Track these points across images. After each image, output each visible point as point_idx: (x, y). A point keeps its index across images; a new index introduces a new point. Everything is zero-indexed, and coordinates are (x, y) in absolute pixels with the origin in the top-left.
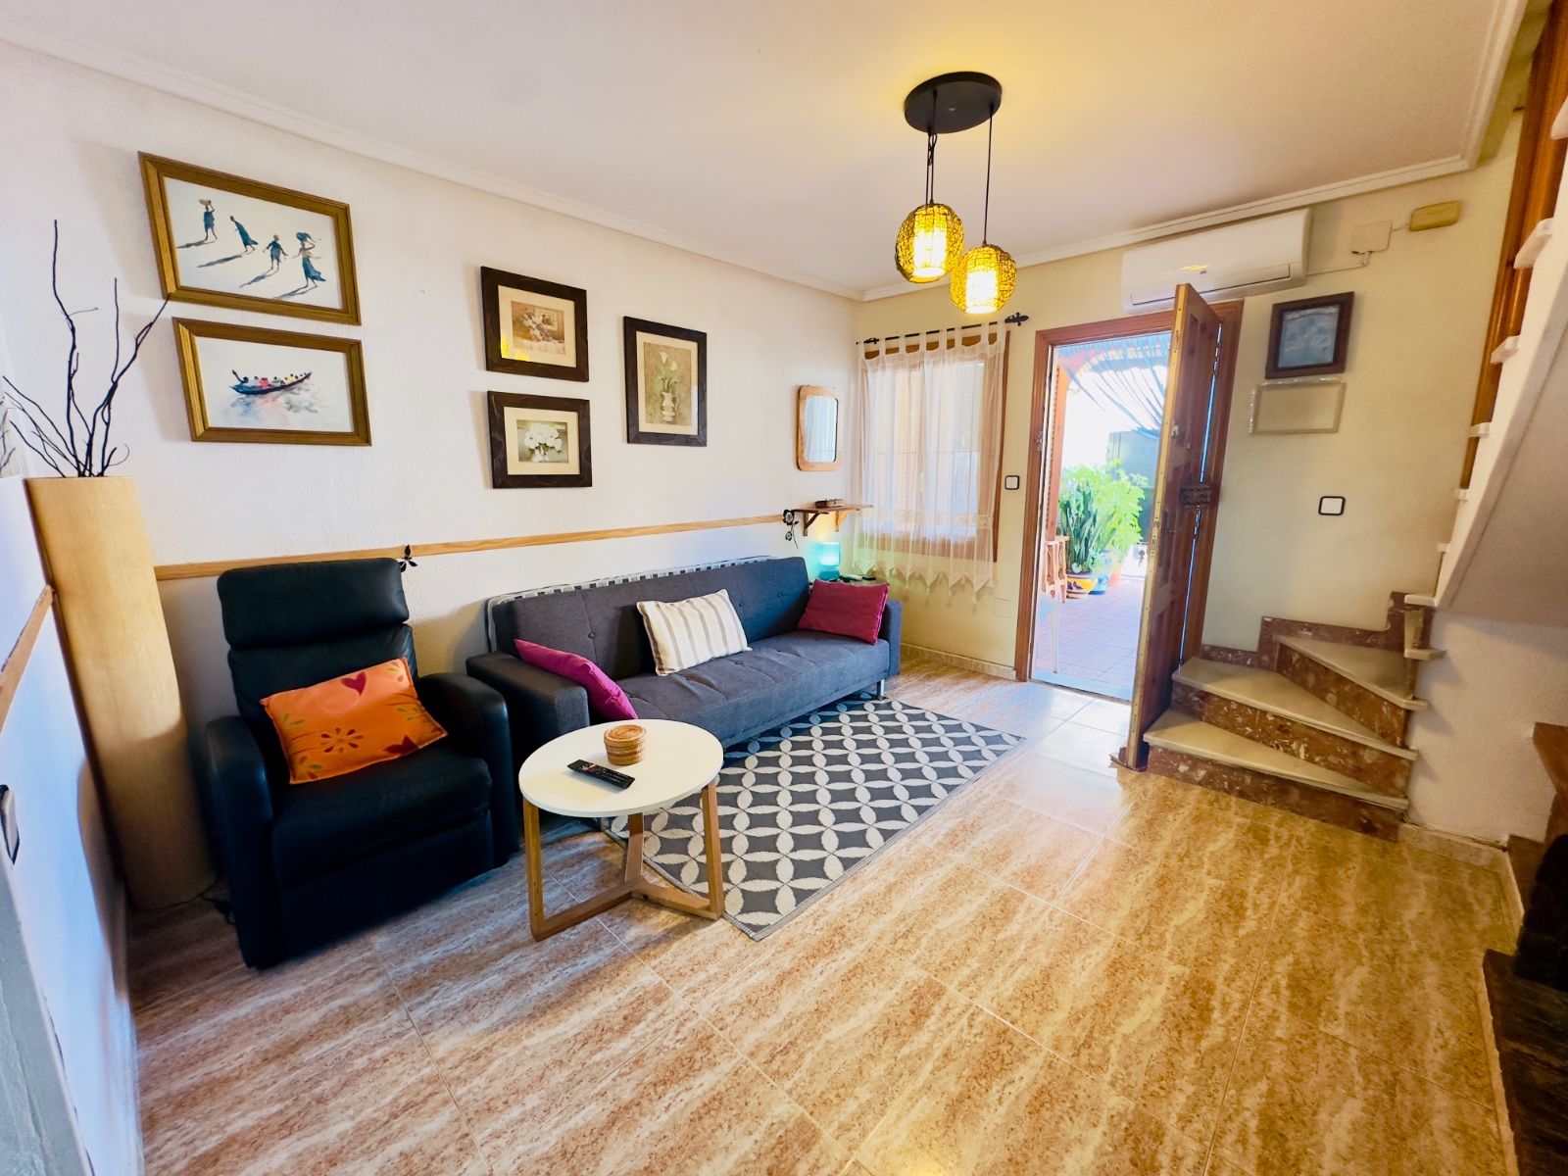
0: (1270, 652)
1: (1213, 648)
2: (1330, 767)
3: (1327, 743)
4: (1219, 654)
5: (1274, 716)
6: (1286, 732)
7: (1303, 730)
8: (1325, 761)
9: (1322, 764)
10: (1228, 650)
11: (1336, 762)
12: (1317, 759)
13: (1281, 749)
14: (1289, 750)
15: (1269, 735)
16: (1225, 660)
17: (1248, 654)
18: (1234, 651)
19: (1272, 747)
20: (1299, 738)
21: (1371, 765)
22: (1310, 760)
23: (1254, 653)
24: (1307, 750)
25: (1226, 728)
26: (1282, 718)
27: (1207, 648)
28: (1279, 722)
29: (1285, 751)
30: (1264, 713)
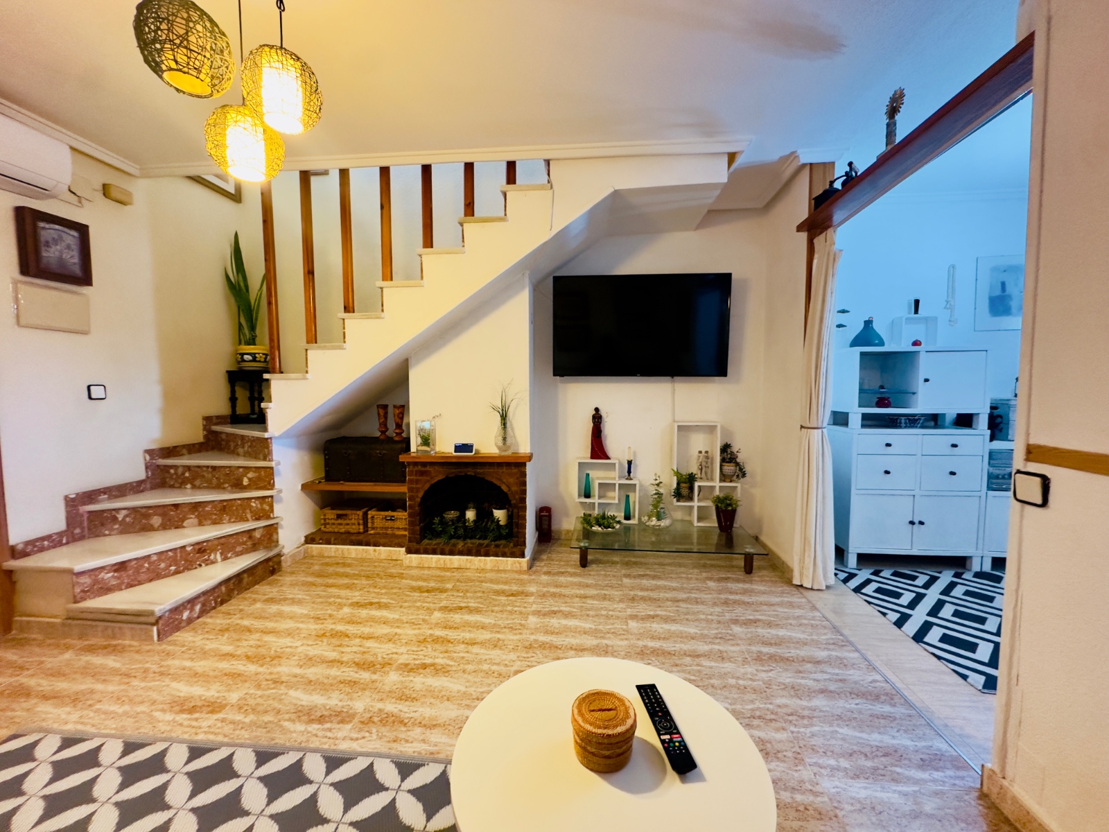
0: (81, 525)
1: (27, 543)
2: (238, 554)
3: (233, 541)
4: (35, 546)
5: (192, 545)
6: (205, 551)
7: (216, 542)
8: (235, 552)
9: (233, 556)
10: (43, 539)
11: (241, 549)
12: (229, 555)
13: (203, 565)
14: (209, 562)
15: (191, 561)
16: (42, 549)
17: (60, 534)
18: (48, 537)
19: (196, 568)
20: (214, 550)
21: (260, 538)
22: (225, 559)
23: (65, 531)
24: (221, 554)
25: (151, 580)
26: (198, 543)
27: (20, 547)
28: (197, 547)
29: (207, 565)
30: (184, 547)
